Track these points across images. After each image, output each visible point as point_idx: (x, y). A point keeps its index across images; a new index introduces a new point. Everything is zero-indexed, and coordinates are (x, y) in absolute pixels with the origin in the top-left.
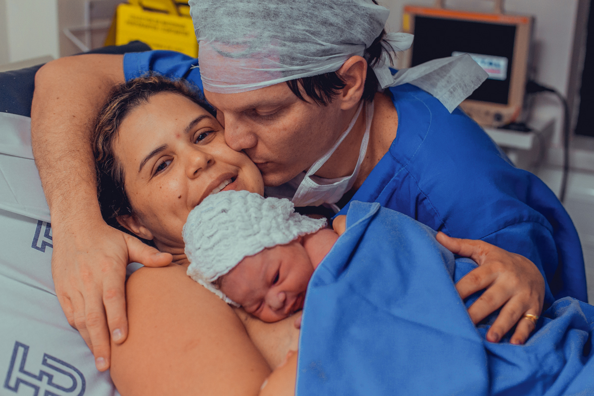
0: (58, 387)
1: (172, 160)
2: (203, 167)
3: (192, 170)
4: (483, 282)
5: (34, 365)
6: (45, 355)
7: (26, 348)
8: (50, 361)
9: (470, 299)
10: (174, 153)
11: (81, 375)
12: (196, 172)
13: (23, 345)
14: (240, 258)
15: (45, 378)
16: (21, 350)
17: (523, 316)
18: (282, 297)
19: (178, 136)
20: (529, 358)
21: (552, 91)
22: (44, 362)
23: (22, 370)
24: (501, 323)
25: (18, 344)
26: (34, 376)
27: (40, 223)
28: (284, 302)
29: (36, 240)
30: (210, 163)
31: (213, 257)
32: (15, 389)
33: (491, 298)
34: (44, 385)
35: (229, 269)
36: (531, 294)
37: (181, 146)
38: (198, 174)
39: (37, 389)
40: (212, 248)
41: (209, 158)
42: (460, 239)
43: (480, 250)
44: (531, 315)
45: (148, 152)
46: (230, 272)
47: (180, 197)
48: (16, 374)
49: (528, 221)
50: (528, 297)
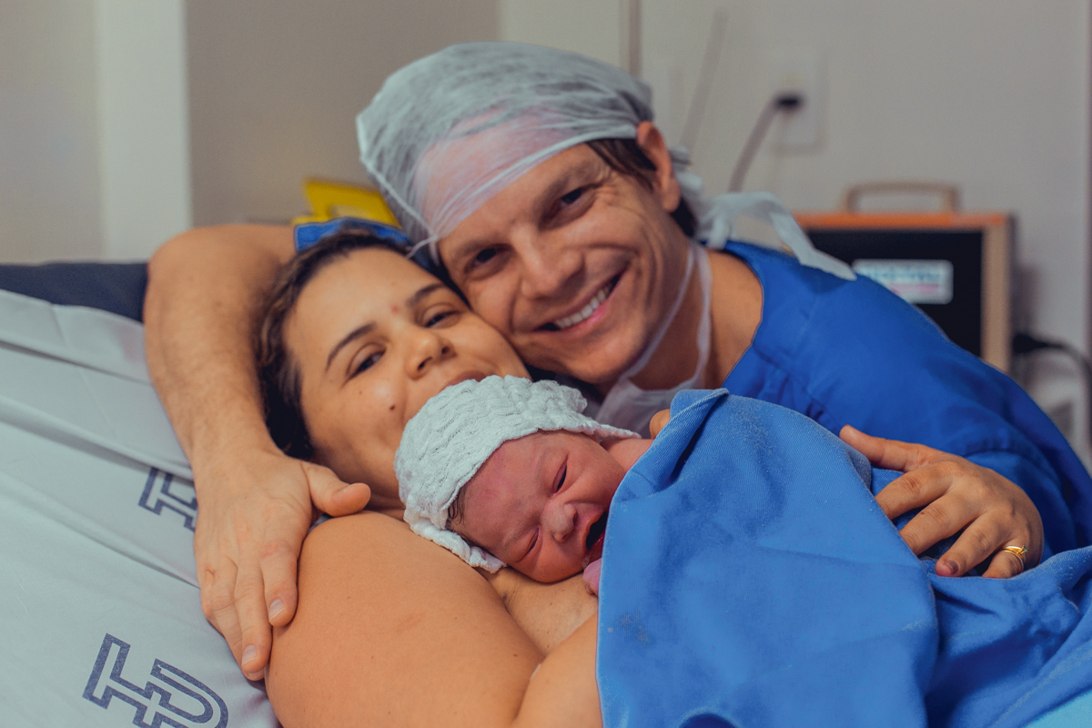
0: (179, 712)
1: (381, 353)
2: (434, 356)
3: (416, 361)
4: (925, 489)
5: (137, 672)
6: (157, 662)
7: (125, 648)
8: (165, 672)
9: (901, 517)
10: (386, 338)
11: (220, 702)
12: (422, 366)
13: (118, 642)
14: (496, 444)
15: (157, 696)
16: (115, 649)
17: (1000, 548)
18: (569, 510)
19: (395, 309)
20: (1014, 601)
21: (1059, 347)
22: (156, 672)
23: (115, 676)
24: (963, 550)
25: (109, 640)
26: (138, 690)
27: (154, 471)
28: (576, 519)
29: (145, 496)
30: (446, 352)
31: (448, 457)
32: (104, 703)
33: (940, 512)
34: (153, 705)
35: (478, 466)
36: (1013, 513)
37: (399, 328)
38: (425, 369)
39: (142, 710)
40: (445, 445)
41: (445, 343)
42: (883, 439)
43: (919, 458)
44: (1014, 548)
45: (342, 335)
46: (479, 471)
47: (392, 408)
48: (105, 680)
49: (1010, 451)
50: (1008, 517)
